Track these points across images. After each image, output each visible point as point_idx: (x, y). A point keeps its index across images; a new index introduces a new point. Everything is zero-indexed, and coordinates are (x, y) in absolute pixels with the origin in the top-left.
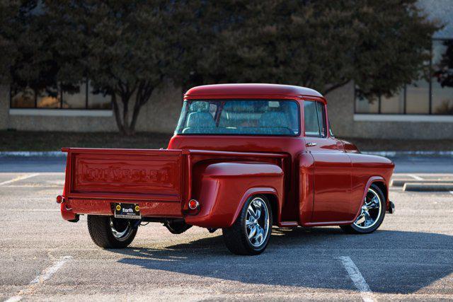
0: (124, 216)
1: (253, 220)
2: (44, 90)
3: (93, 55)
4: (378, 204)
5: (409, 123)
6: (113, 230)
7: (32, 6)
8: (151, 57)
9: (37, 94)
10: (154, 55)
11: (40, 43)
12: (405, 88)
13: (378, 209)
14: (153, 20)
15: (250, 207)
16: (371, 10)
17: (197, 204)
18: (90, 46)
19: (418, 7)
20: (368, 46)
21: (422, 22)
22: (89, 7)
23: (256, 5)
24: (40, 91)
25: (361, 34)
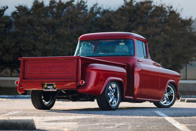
0: (48, 90)
1: (111, 93)
2: (16, 70)
3: (38, 50)
4: (173, 94)
5: (188, 84)
6: (44, 101)
7: (10, 27)
8: (66, 51)
9: (12, 71)
10: (67, 50)
11: (13, 44)
12: (186, 66)
13: (173, 96)
14: (67, 33)
15: (110, 87)
16: (170, 28)
17: (84, 82)
18: (37, 45)
19: (192, 28)
20: (168, 45)
21: (194, 35)
22: (36, 27)
23: (115, 26)
24: (14, 70)
25: (165, 39)
